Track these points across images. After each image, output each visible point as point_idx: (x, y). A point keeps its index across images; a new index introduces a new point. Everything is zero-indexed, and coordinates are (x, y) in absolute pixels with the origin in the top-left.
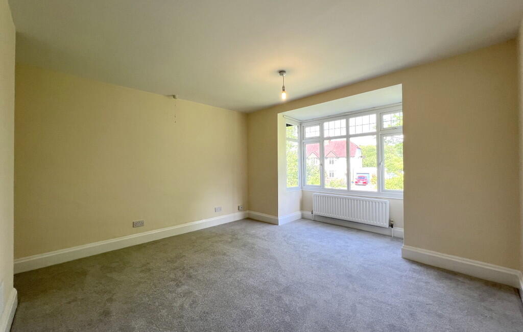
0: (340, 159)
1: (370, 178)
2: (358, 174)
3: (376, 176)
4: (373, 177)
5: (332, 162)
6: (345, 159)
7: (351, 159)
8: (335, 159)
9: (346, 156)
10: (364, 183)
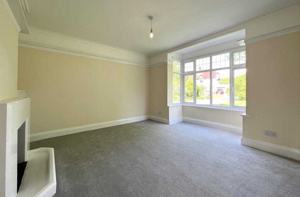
0: (206, 79)
1: (225, 90)
2: (217, 88)
3: (229, 89)
4: (227, 89)
5: (201, 82)
6: (209, 79)
7: (213, 80)
8: (203, 80)
9: (209, 77)
10: (222, 92)
